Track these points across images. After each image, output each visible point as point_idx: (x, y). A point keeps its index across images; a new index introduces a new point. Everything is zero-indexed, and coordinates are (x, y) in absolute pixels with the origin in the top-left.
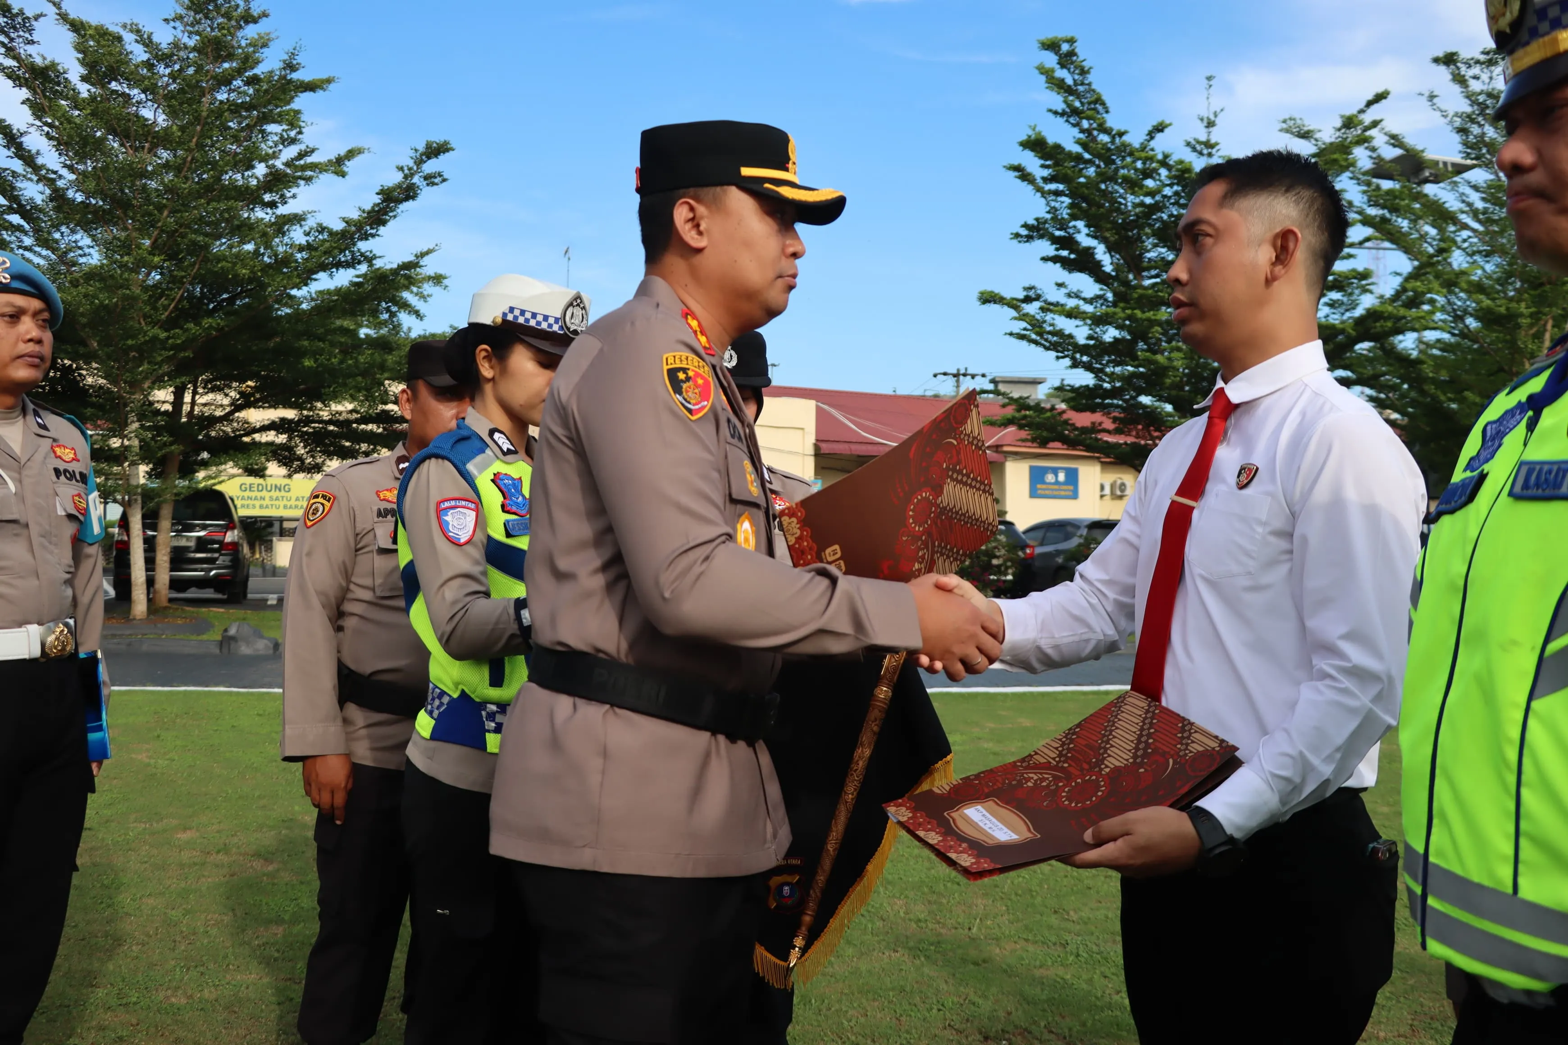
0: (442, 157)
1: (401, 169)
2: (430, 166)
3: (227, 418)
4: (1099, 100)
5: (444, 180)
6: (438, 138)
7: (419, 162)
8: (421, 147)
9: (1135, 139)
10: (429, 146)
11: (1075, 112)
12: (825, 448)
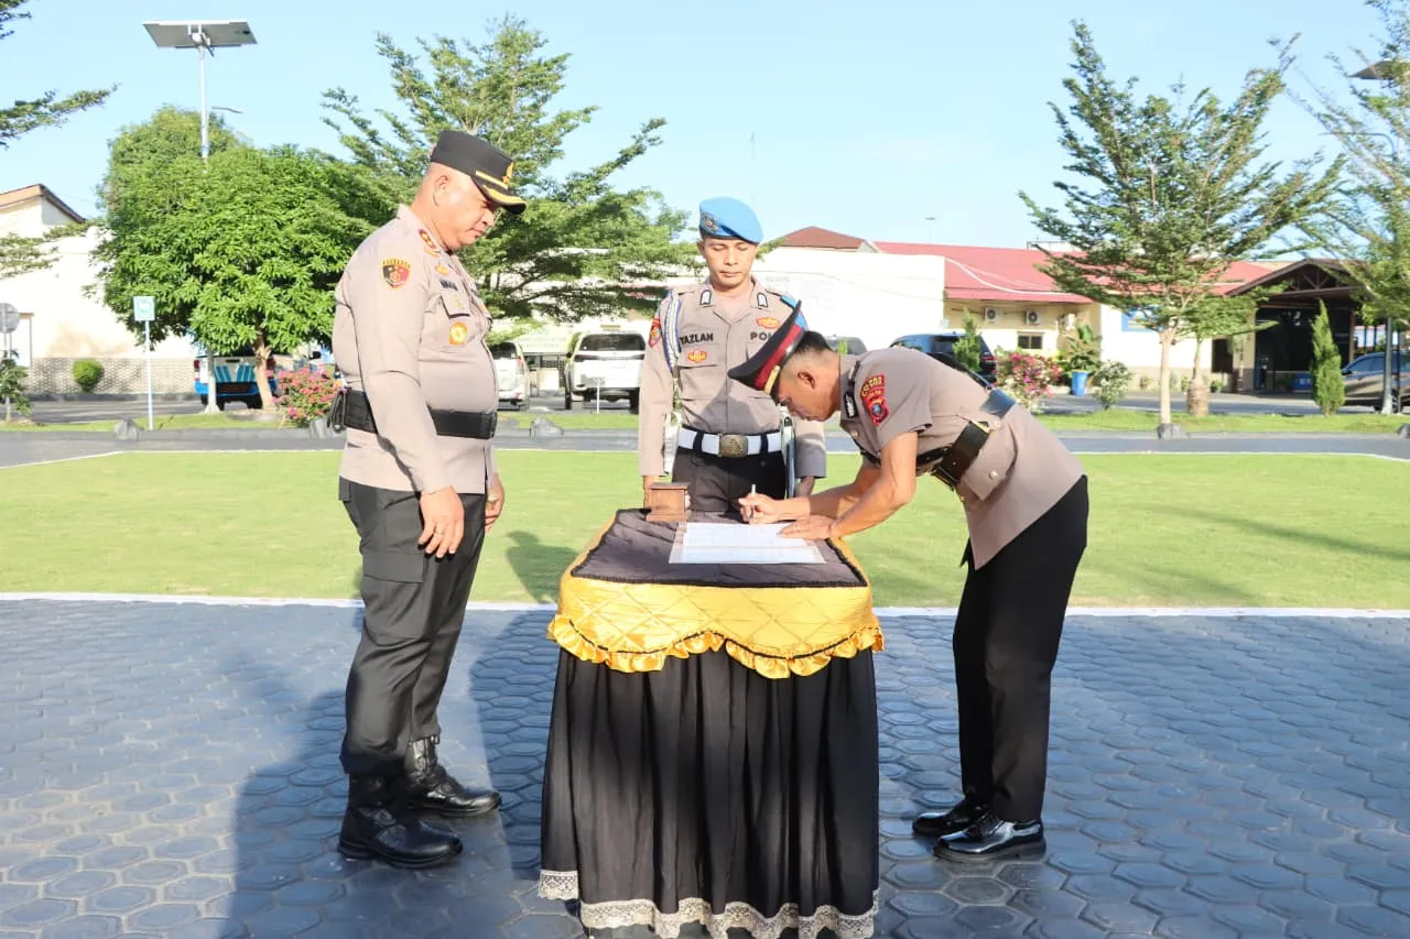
0: (659, 128)
1: (634, 137)
2: (652, 134)
3: (520, 288)
4: (1097, 60)
5: (661, 142)
6: (657, 116)
7: (645, 132)
8: (647, 123)
9: (1119, 88)
10: (652, 122)
11: (1083, 66)
12: (953, 294)
